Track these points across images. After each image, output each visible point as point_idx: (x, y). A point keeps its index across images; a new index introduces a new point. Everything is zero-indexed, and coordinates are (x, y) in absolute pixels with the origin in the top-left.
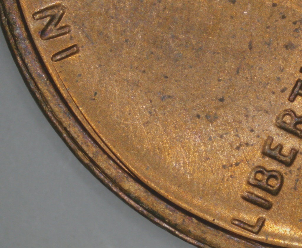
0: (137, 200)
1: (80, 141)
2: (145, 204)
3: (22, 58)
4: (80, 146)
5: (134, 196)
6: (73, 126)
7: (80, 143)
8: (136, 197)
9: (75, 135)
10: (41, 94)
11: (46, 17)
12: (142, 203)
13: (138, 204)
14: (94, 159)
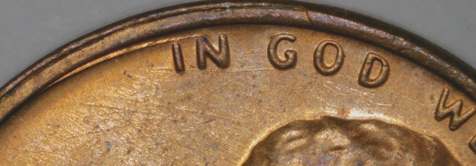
0: (12, 92)
1: (87, 49)
2: (5, 99)
3: (185, 12)
4: (82, 49)
5: (17, 91)
6: (103, 47)
7: (84, 49)
8: (15, 91)
9: (93, 46)
10: (143, 23)
11: (220, 47)
12: (7, 97)
13: (7, 93)
14: (65, 59)
